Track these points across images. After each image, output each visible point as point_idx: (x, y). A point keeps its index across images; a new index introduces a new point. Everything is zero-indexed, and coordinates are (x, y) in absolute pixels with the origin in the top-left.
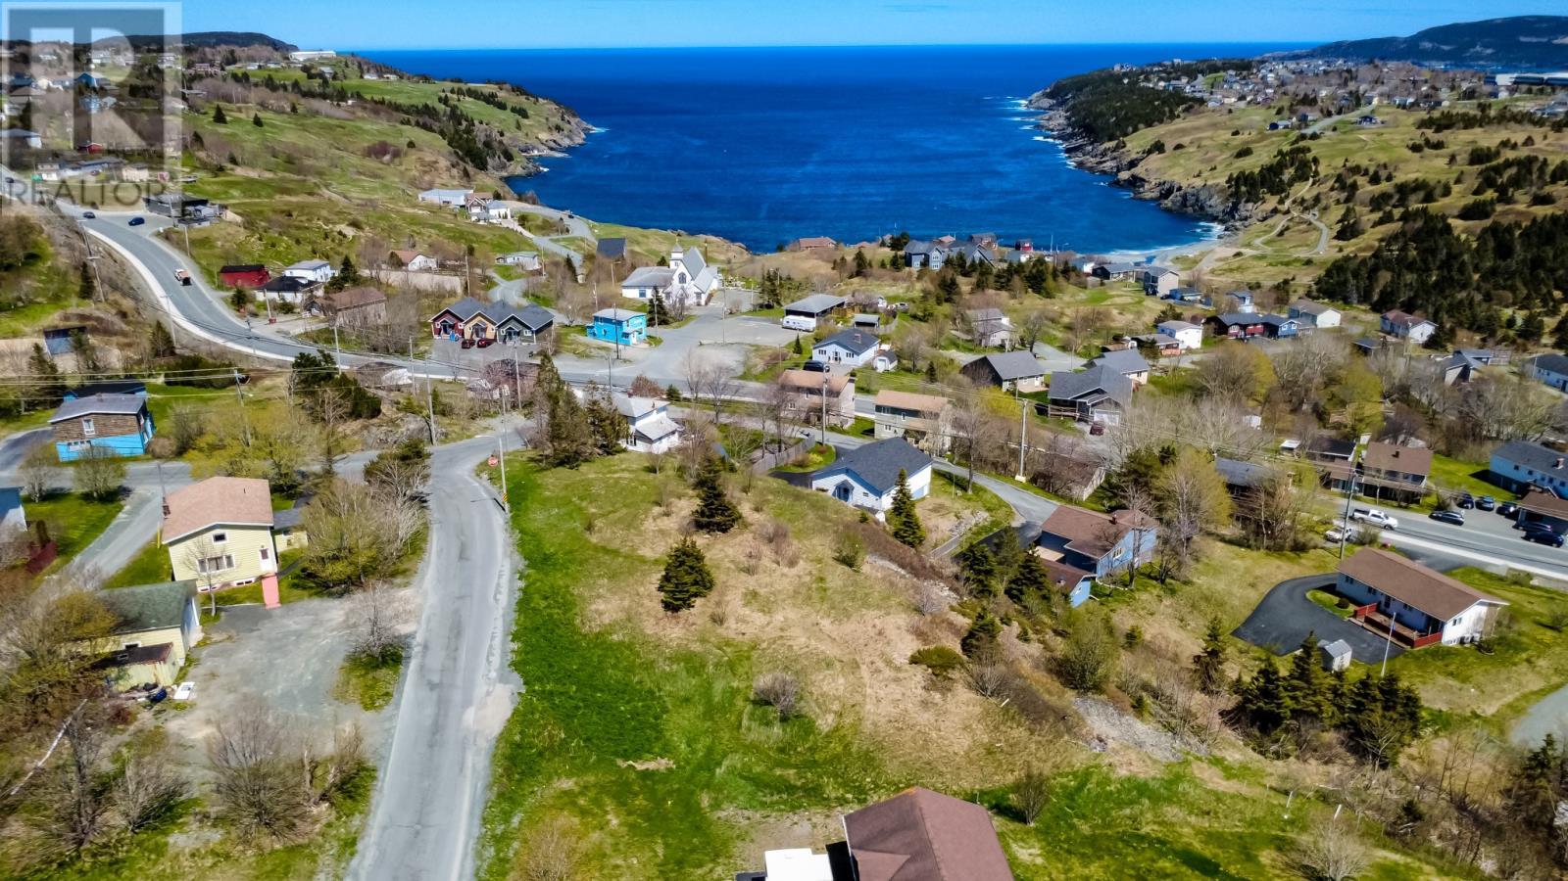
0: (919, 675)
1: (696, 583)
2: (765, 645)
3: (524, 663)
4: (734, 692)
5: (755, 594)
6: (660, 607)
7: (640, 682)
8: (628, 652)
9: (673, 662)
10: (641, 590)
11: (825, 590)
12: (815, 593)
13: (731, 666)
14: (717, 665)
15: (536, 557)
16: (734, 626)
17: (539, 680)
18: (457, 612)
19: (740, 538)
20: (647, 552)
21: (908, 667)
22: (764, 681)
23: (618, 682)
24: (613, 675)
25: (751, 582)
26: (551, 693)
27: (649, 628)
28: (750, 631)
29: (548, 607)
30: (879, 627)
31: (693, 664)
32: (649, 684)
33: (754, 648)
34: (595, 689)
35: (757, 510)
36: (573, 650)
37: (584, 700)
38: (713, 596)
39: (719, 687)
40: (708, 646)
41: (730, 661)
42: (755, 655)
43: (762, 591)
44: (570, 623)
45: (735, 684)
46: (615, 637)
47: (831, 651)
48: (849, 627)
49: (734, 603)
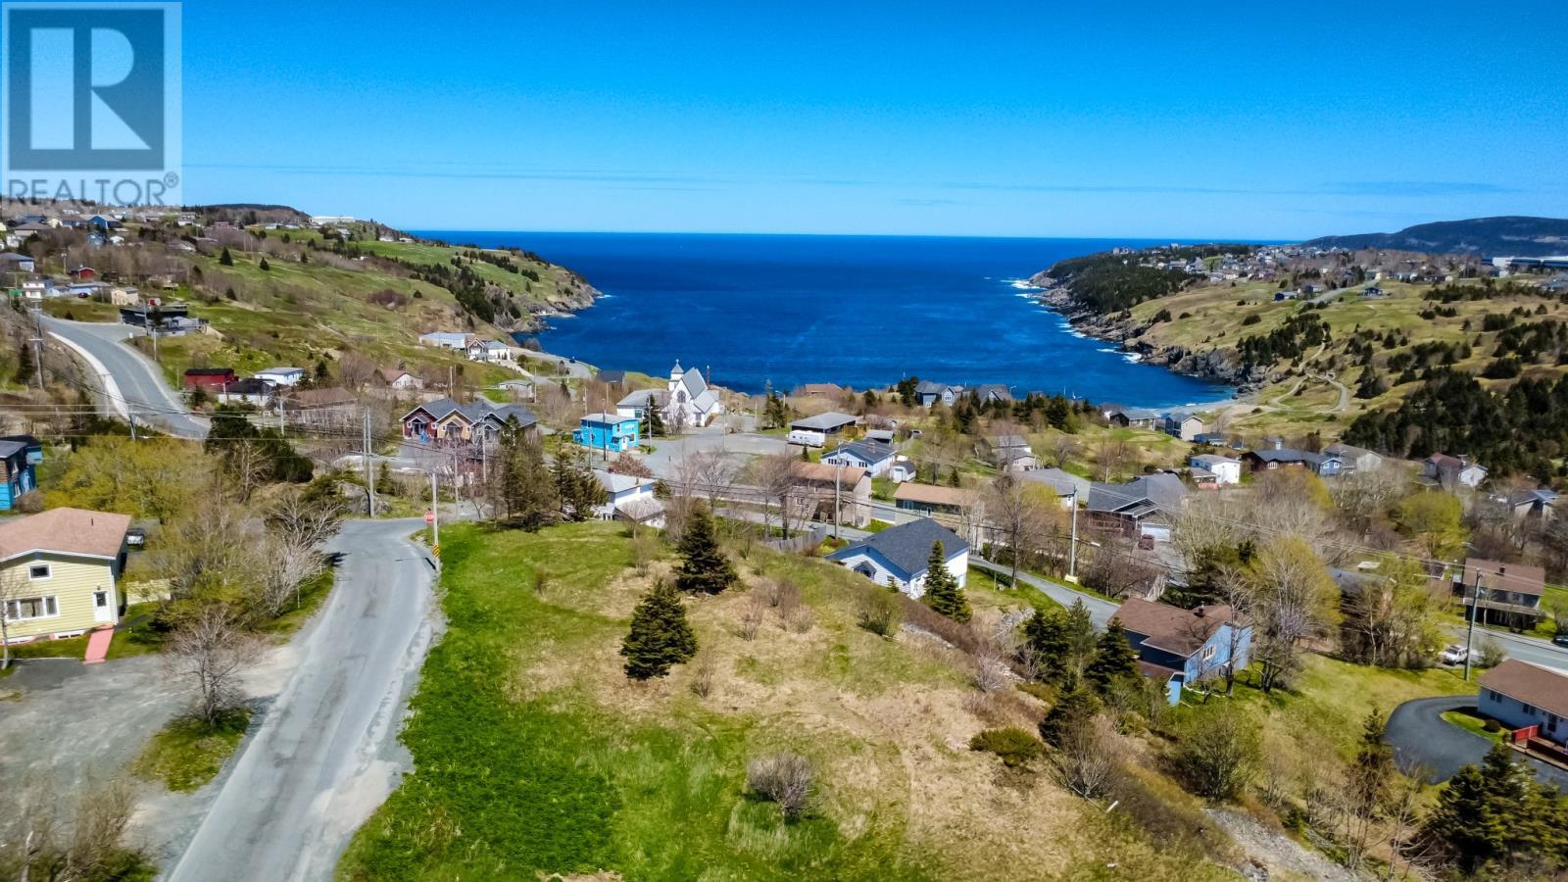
0: (986, 765)
1: (672, 643)
2: (764, 723)
3: (421, 735)
4: (719, 783)
5: (752, 662)
6: (622, 674)
7: (584, 766)
8: (570, 727)
9: (634, 741)
10: (599, 653)
11: (847, 660)
12: (834, 662)
13: (717, 749)
14: (695, 747)
15: (464, 615)
16: (722, 699)
17: (437, 757)
18: (343, 674)
19: (733, 601)
20: (611, 613)
21: (968, 754)
22: (763, 765)
23: (552, 765)
24: (546, 755)
25: (748, 648)
26: (452, 776)
27: (605, 698)
28: (745, 705)
29: (468, 668)
30: (924, 703)
31: (663, 744)
32: (595, 769)
33: (749, 726)
34: (519, 773)
35: (757, 573)
36: (494, 723)
37: (499, 787)
38: (695, 663)
39: (698, 773)
40: (685, 722)
41: (714, 741)
42: (750, 734)
43: (762, 659)
44: (494, 691)
45: (721, 772)
46: (556, 708)
47: (856, 731)
48: (881, 703)
49: (724, 672)
